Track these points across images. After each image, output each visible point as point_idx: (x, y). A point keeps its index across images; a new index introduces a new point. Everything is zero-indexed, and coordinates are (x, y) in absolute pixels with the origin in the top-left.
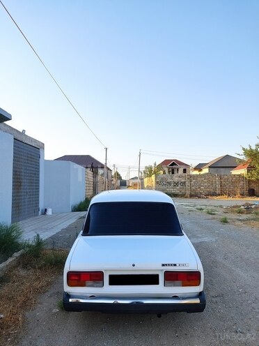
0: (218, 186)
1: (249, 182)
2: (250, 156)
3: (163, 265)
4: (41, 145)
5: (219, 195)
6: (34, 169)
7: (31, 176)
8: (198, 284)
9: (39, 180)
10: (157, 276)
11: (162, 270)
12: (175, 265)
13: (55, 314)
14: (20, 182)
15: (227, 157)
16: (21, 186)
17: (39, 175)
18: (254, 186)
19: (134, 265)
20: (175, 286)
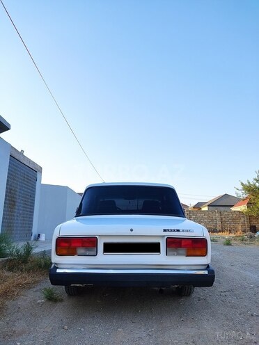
0: (219, 223)
1: (250, 218)
2: (249, 191)
3: (165, 230)
4: (39, 169)
5: (220, 231)
6: (29, 191)
7: (26, 198)
8: (205, 254)
9: (34, 203)
10: (158, 245)
11: (164, 236)
12: (178, 231)
13: (39, 303)
14: (14, 202)
15: (226, 196)
16: (14, 205)
17: (34, 198)
18: (254, 223)
19: (132, 230)
20: (178, 254)
